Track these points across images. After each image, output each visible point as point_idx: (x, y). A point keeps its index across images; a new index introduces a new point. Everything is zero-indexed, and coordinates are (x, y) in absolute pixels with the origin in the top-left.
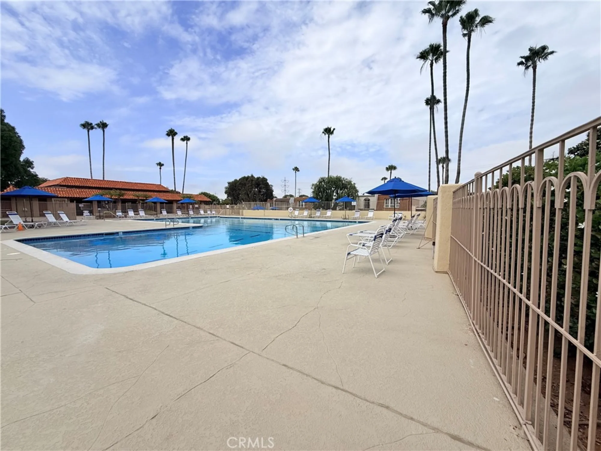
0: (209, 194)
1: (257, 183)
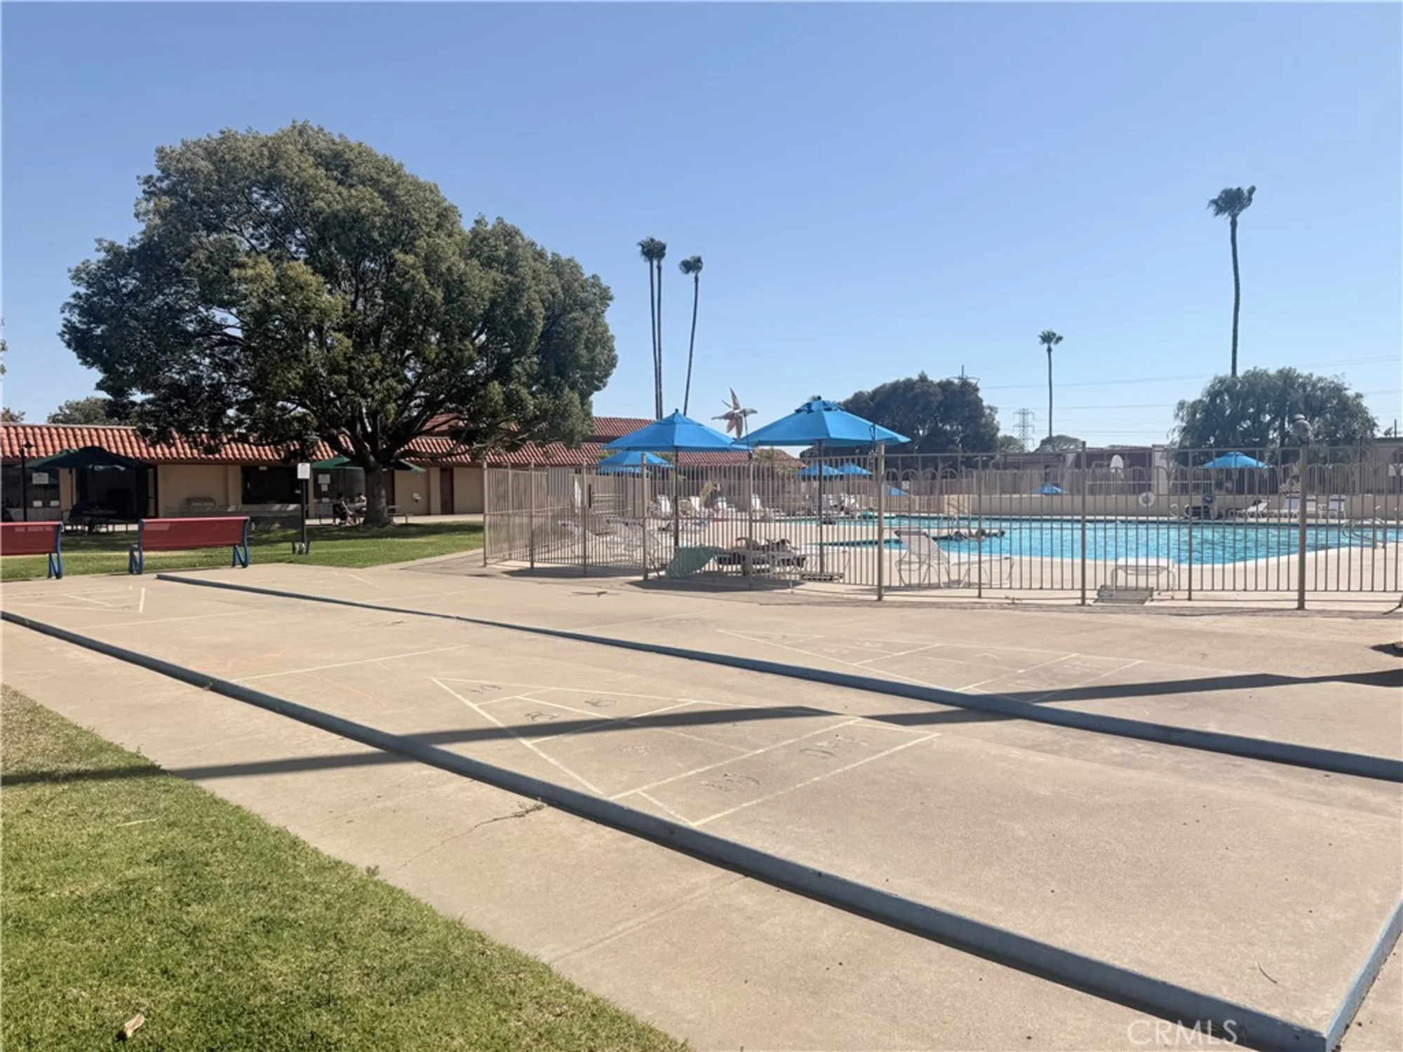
1: (941, 404)
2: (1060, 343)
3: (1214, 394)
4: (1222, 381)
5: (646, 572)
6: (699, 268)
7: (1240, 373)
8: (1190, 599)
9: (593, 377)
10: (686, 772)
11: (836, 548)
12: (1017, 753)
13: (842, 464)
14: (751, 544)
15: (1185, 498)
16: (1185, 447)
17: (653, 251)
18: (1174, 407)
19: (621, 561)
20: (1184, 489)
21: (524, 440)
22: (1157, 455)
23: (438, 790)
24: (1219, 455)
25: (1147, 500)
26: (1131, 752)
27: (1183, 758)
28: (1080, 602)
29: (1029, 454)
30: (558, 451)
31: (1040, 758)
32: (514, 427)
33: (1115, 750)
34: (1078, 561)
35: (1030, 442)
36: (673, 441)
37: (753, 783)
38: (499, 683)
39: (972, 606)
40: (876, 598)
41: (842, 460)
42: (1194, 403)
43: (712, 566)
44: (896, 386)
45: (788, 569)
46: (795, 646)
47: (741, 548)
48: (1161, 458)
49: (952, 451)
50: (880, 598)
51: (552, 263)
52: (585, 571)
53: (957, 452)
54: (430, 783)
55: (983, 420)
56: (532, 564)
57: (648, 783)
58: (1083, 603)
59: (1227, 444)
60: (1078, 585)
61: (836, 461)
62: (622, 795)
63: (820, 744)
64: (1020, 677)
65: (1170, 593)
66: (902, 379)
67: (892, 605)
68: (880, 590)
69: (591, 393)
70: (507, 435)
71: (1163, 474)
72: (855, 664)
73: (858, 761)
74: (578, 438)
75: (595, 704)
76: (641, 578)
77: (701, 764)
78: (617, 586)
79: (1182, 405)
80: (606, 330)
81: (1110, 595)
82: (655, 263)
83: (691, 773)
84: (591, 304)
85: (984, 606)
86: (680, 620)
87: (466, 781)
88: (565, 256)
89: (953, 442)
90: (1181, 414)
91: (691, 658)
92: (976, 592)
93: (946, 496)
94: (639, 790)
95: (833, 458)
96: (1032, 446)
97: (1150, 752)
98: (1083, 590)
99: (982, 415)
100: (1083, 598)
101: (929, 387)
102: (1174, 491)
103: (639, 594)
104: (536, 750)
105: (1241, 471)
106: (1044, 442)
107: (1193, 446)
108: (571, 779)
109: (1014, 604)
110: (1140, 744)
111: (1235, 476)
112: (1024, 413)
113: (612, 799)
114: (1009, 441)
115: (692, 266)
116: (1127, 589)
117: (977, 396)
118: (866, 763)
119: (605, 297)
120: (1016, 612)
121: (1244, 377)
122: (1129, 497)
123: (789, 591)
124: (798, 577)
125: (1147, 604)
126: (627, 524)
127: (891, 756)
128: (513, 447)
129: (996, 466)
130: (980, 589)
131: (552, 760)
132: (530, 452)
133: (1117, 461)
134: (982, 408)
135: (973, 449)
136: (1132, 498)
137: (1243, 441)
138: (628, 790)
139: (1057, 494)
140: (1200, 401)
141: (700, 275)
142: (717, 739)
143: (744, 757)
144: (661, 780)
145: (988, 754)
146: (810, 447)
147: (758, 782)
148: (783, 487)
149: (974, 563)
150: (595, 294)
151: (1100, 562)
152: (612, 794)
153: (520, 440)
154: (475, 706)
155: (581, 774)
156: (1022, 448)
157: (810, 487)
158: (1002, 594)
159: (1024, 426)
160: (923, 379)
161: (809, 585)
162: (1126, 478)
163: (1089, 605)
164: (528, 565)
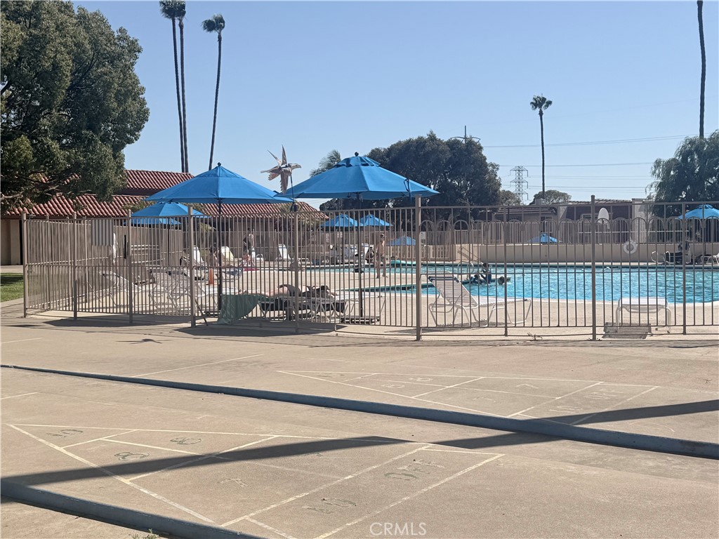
1: (450, 161)
2: (550, 107)
3: (685, 153)
4: (692, 142)
5: (194, 318)
6: (221, 28)
7: (707, 136)
8: (684, 333)
9: (126, 131)
10: (286, 498)
11: (372, 293)
12: (572, 468)
13: (362, 216)
14: (293, 291)
15: (661, 246)
16: (661, 201)
17: (175, 11)
18: (652, 165)
19: (164, 309)
20: (661, 238)
21: (53, 192)
22: (636, 208)
23: (45, 528)
24: (691, 208)
25: (630, 248)
26: (664, 465)
27: (708, 468)
28: (591, 337)
29: (525, 207)
30: (90, 203)
31: (593, 472)
32: (43, 179)
33: (651, 464)
34: (589, 302)
35: (525, 196)
36: (217, 195)
37: (350, 505)
38: (79, 427)
39: (502, 344)
40: (415, 338)
41: (362, 213)
42: (669, 161)
43: (256, 312)
44: (409, 144)
45: (328, 313)
46: (356, 384)
47: (283, 294)
48: (640, 210)
49: (460, 204)
50: (418, 339)
51: (78, 17)
52: (131, 319)
53: (465, 204)
54: (36, 522)
55: (487, 177)
56: (75, 314)
57: (253, 510)
58: (594, 339)
59: (696, 197)
60: (590, 323)
61: (357, 213)
62: (232, 522)
63: (401, 468)
64: (556, 403)
65: (666, 328)
66: (415, 137)
67: (430, 344)
68: (419, 331)
69: (123, 146)
70: (37, 186)
71: (643, 225)
72: (413, 397)
73: (438, 481)
74: (110, 190)
75: (181, 443)
76: (189, 325)
77: (298, 491)
78: (166, 333)
79: (658, 163)
80: (137, 82)
81: (617, 332)
82: (177, 22)
83: (291, 499)
84: (120, 56)
85: (510, 343)
86: (239, 363)
87: (71, 519)
88: (90, 10)
89: (461, 196)
90: (657, 172)
91: (259, 397)
92: (502, 331)
93: (458, 246)
94: (247, 517)
95: (354, 210)
96: (527, 200)
97: (680, 464)
98: (594, 326)
99: (487, 172)
100: (594, 334)
101: (438, 145)
102: (650, 240)
103: (189, 339)
104: (136, 486)
105: (708, 221)
106: (537, 197)
107: (667, 200)
108: (179, 511)
109: (536, 341)
110: (669, 457)
111: (703, 225)
112: (519, 170)
113: (223, 526)
114: (508, 195)
115: (214, 25)
116: (630, 325)
117: (480, 154)
118: (446, 483)
119: (134, 49)
120: (540, 348)
121: (711, 139)
122: (614, 245)
123: (333, 333)
124: (338, 321)
125: (648, 338)
126: (170, 274)
127: (466, 476)
128: (43, 199)
129: (500, 218)
130: (506, 327)
131: (154, 495)
132: (59, 203)
133: (603, 214)
134: (486, 165)
135: (478, 202)
136: (616, 246)
137: (711, 196)
138: (237, 517)
139: (553, 243)
140: (674, 160)
141: (223, 32)
142: (306, 468)
143: (335, 483)
144: (265, 507)
145: (549, 470)
146: (329, 200)
147: (354, 504)
148: (308, 237)
149: (501, 304)
150: (123, 47)
151: (608, 303)
152: (223, 522)
153: (49, 192)
154: (62, 449)
155: (187, 505)
156: (518, 201)
157: (333, 238)
158: (525, 332)
159: (519, 182)
160: (432, 138)
161: (350, 328)
162: (612, 228)
163: (599, 340)
164: (71, 314)
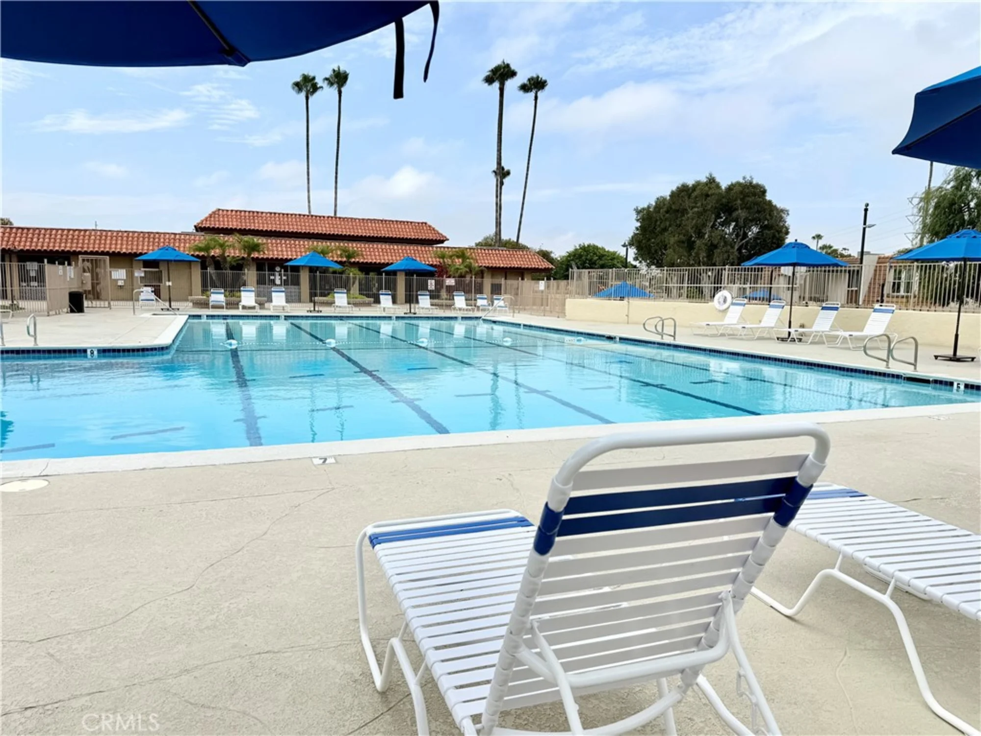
0: (603, 249)
